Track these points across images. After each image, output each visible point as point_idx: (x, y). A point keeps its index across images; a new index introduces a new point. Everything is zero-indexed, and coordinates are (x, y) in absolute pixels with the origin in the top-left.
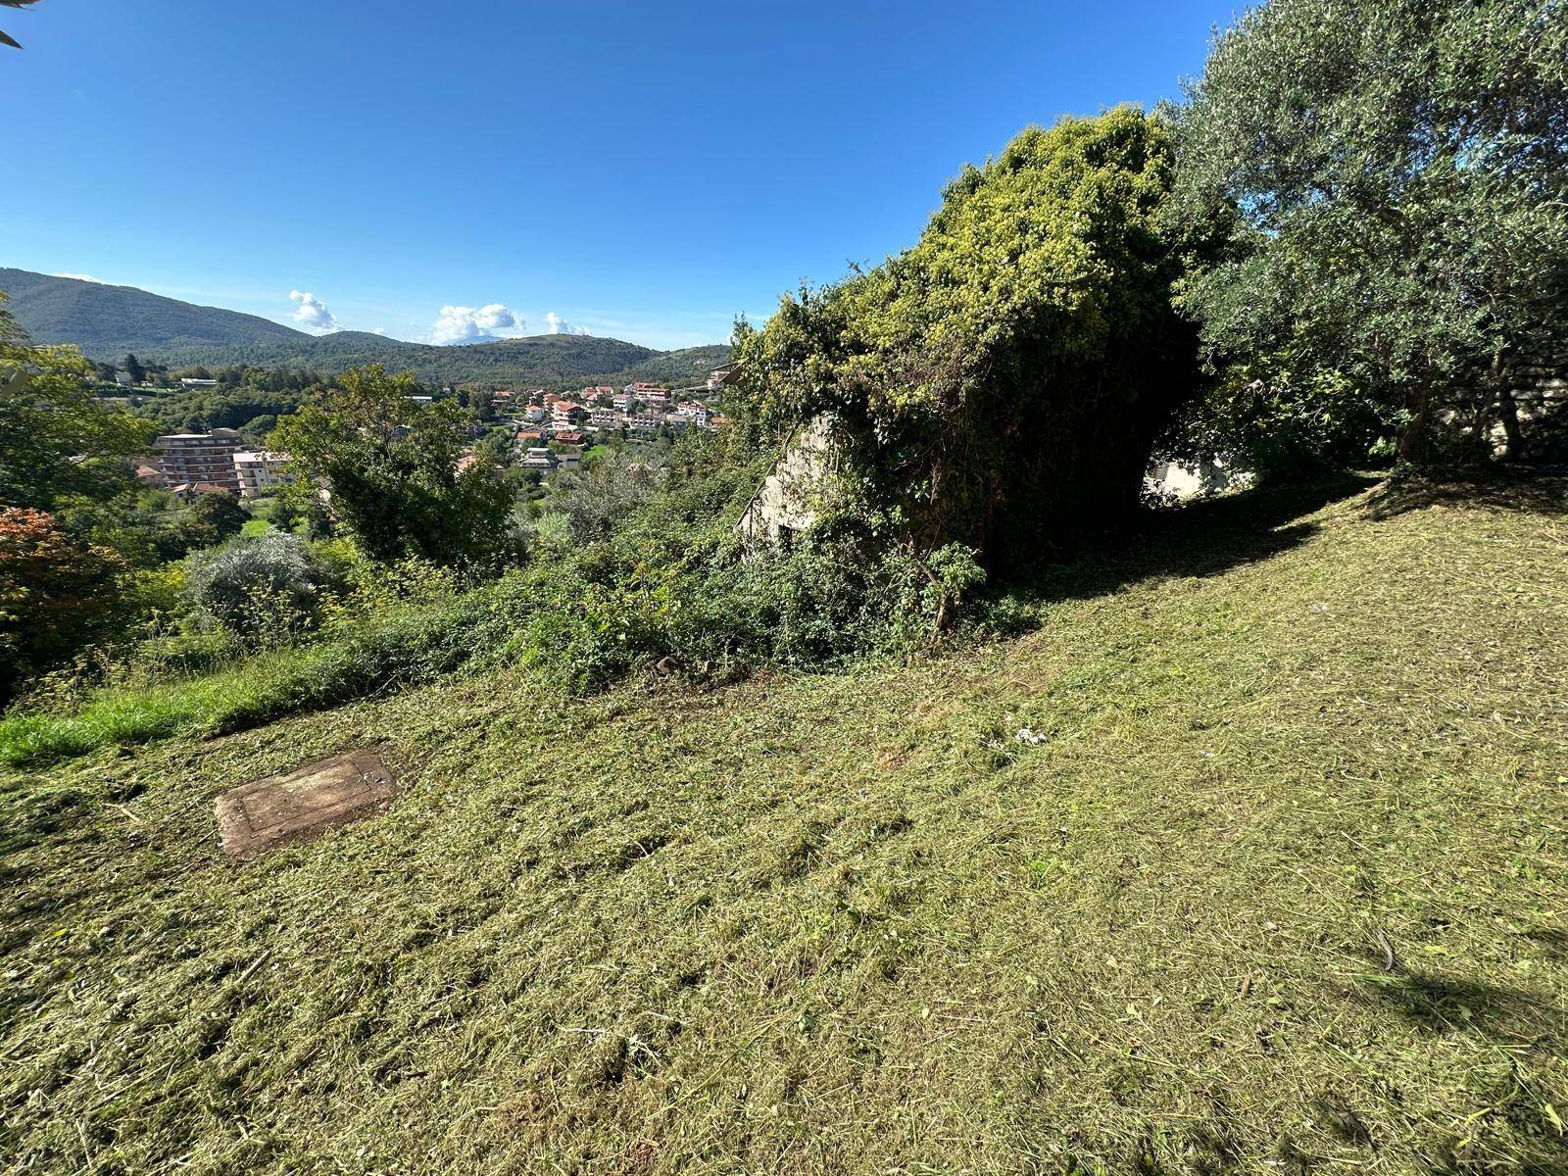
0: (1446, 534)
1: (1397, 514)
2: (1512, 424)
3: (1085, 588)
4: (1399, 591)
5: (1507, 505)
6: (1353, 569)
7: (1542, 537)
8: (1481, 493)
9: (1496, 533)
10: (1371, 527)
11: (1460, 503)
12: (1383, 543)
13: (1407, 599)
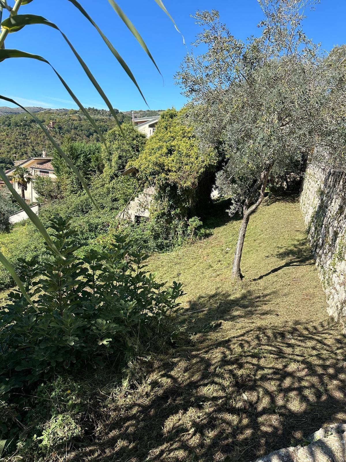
0: (279, 208)
1: (271, 204)
2: (287, 182)
3: (219, 225)
4: (274, 219)
5: (287, 201)
6: (267, 216)
7: (292, 208)
8: (284, 199)
9: (286, 207)
10: (267, 207)
11: (280, 201)
12: (270, 211)
13: (276, 220)
